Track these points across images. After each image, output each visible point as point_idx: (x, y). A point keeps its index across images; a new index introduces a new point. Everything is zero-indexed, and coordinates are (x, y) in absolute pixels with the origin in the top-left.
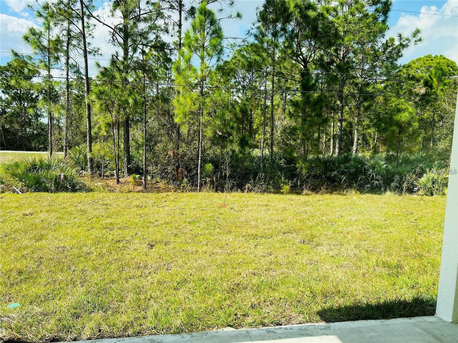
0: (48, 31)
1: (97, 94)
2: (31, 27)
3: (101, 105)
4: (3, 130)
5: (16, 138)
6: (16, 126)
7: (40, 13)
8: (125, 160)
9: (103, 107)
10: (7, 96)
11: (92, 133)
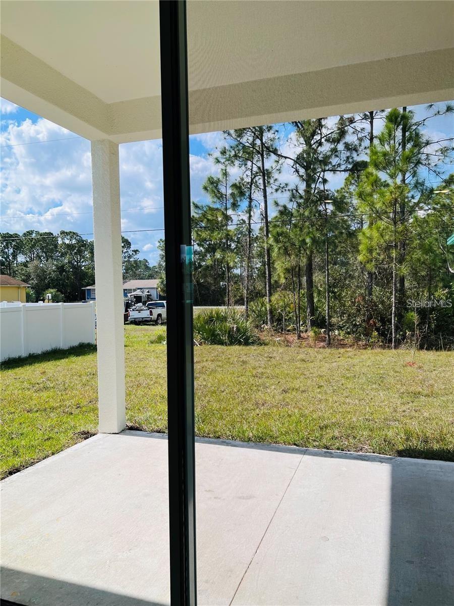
0: (225, 177)
1: (275, 237)
2: (209, 176)
3: (279, 248)
4: (198, 284)
5: (209, 293)
6: (210, 280)
7: (217, 160)
8: (308, 310)
9: (282, 251)
10: (201, 248)
11: (272, 282)
